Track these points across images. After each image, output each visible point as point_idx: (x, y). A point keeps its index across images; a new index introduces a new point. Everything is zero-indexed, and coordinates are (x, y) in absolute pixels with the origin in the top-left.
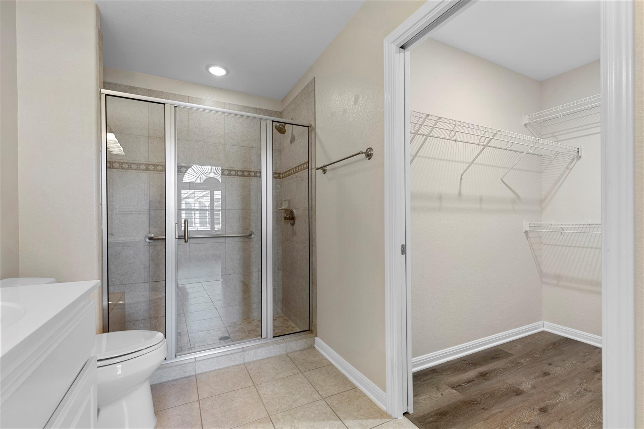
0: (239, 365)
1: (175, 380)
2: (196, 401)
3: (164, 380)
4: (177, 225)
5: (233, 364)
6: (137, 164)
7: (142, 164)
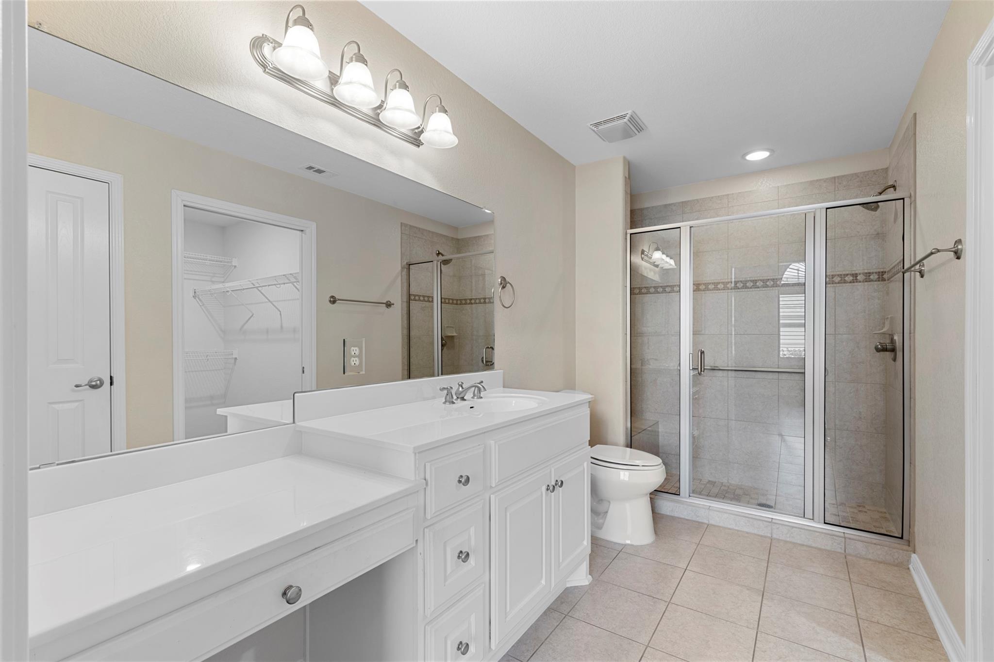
0: (765, 537)
1: (687, 520)
2: (696, 544)
3: (676, 514)
4: (691, 355)
5: (756, 532)
6: (671, 286)
7: (675, 286)
